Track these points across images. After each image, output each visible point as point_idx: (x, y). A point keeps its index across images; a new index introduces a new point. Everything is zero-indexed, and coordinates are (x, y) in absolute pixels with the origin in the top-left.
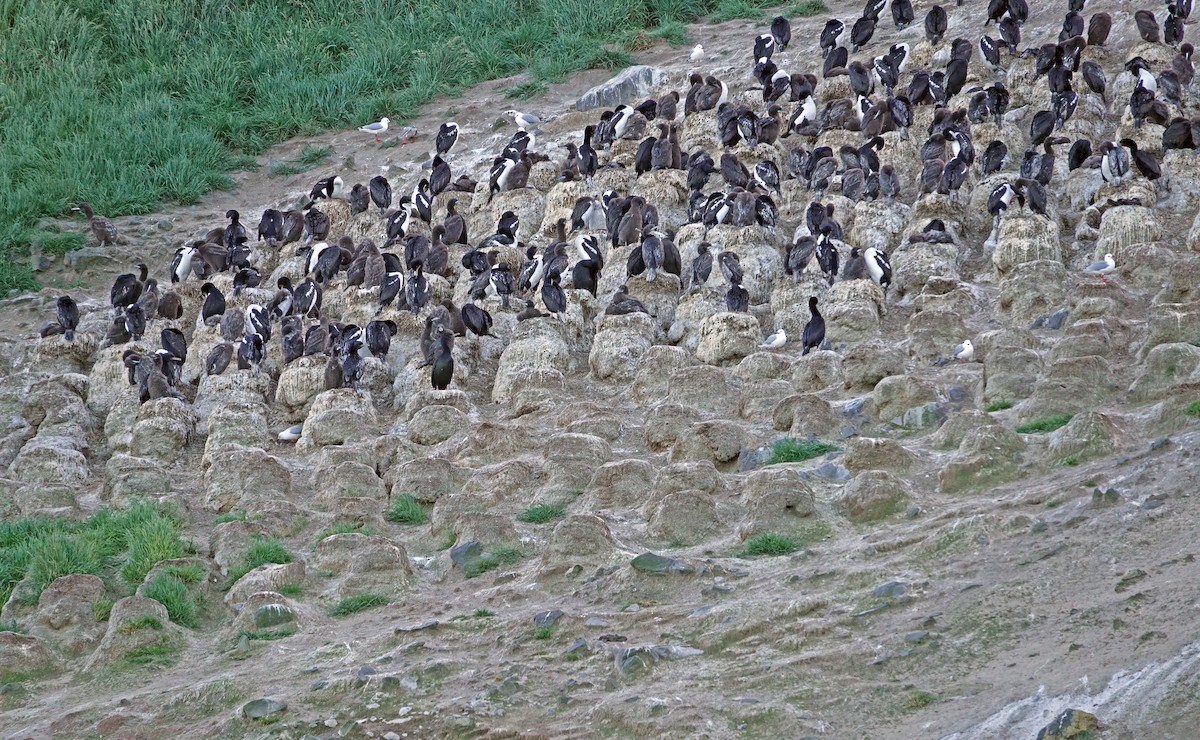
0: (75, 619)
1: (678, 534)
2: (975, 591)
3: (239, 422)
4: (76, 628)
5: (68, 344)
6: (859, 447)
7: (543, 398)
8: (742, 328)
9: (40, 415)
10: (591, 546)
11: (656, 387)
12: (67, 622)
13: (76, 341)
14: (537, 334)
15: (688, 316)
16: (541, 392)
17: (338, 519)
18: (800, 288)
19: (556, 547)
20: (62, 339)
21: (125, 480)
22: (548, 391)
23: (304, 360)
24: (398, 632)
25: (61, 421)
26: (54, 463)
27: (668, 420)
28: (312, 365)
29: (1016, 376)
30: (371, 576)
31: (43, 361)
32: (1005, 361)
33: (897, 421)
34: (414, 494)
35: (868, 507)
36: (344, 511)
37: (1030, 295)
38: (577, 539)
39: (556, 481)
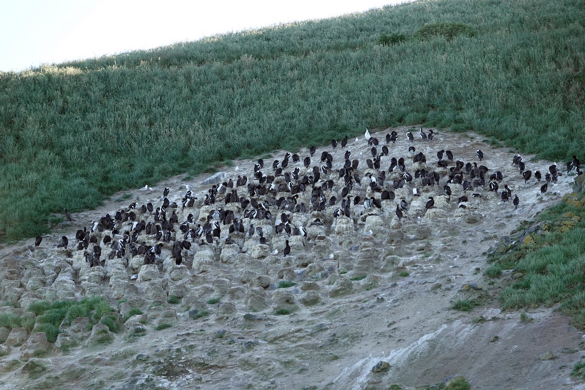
0: (82, 330)
1: (255, 308)
2: (346, 326)
3: (120, 273)
4: (82, 332)
5: (65, 250)
6: (305, 284)
7: (208, 268)
8: (265, 249)
9: (59, 270)
10: (231, 311)
11: (241, 265)
12: (79, 331)
13: (68, 249)
14: (205, 249)
15: (248, 245)
16: (208, 266)
17: (154, 302)
18: (280, 238)
19: (221, 311)
20: (63, 248)
21: (89, 289)
22: (210, 266)
23: (138, 256)
24: (178, 335)
25: (65, 272)
26: (66, 284)
27: (247, 275)
28: (140, 257)
29: (347, 264)
30: (167, 319)
31: (58, 255)
32: (344, 260)
33: (314, 276)
34: (176, 295)
35: (310, 301)
36: (156, 300)
37: (348, 241)
38: (227, 309)
39: (217, 292)
